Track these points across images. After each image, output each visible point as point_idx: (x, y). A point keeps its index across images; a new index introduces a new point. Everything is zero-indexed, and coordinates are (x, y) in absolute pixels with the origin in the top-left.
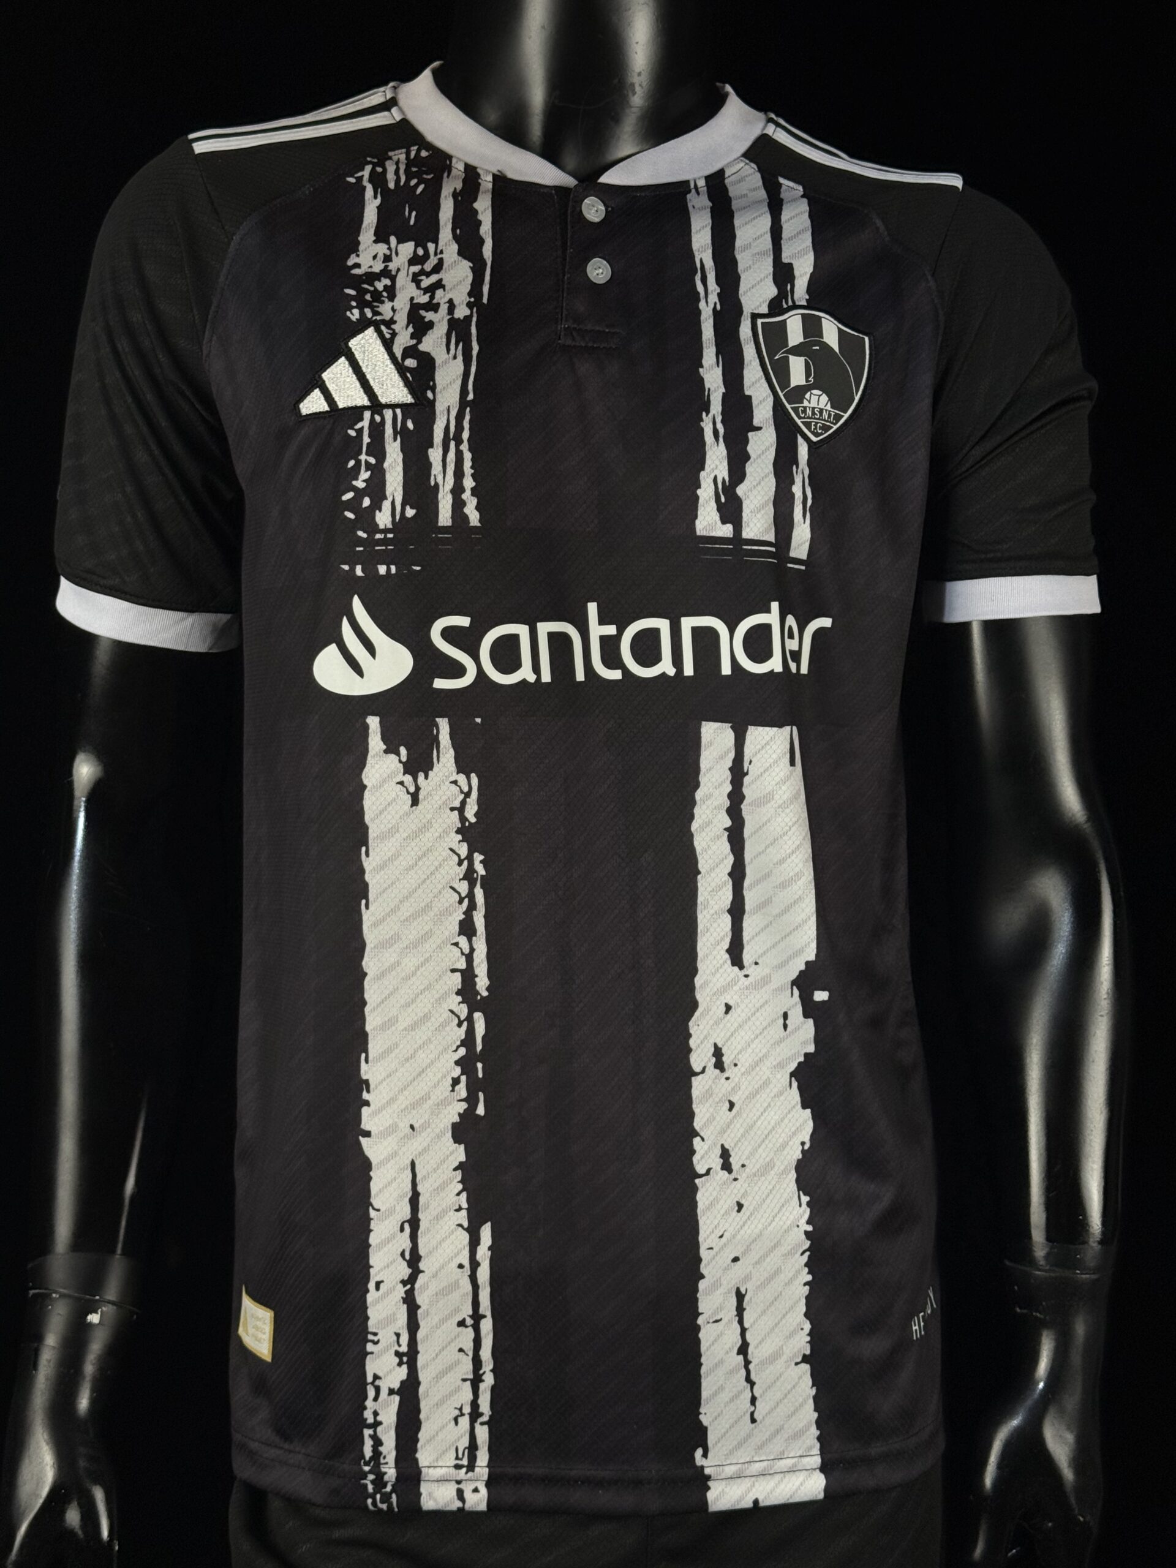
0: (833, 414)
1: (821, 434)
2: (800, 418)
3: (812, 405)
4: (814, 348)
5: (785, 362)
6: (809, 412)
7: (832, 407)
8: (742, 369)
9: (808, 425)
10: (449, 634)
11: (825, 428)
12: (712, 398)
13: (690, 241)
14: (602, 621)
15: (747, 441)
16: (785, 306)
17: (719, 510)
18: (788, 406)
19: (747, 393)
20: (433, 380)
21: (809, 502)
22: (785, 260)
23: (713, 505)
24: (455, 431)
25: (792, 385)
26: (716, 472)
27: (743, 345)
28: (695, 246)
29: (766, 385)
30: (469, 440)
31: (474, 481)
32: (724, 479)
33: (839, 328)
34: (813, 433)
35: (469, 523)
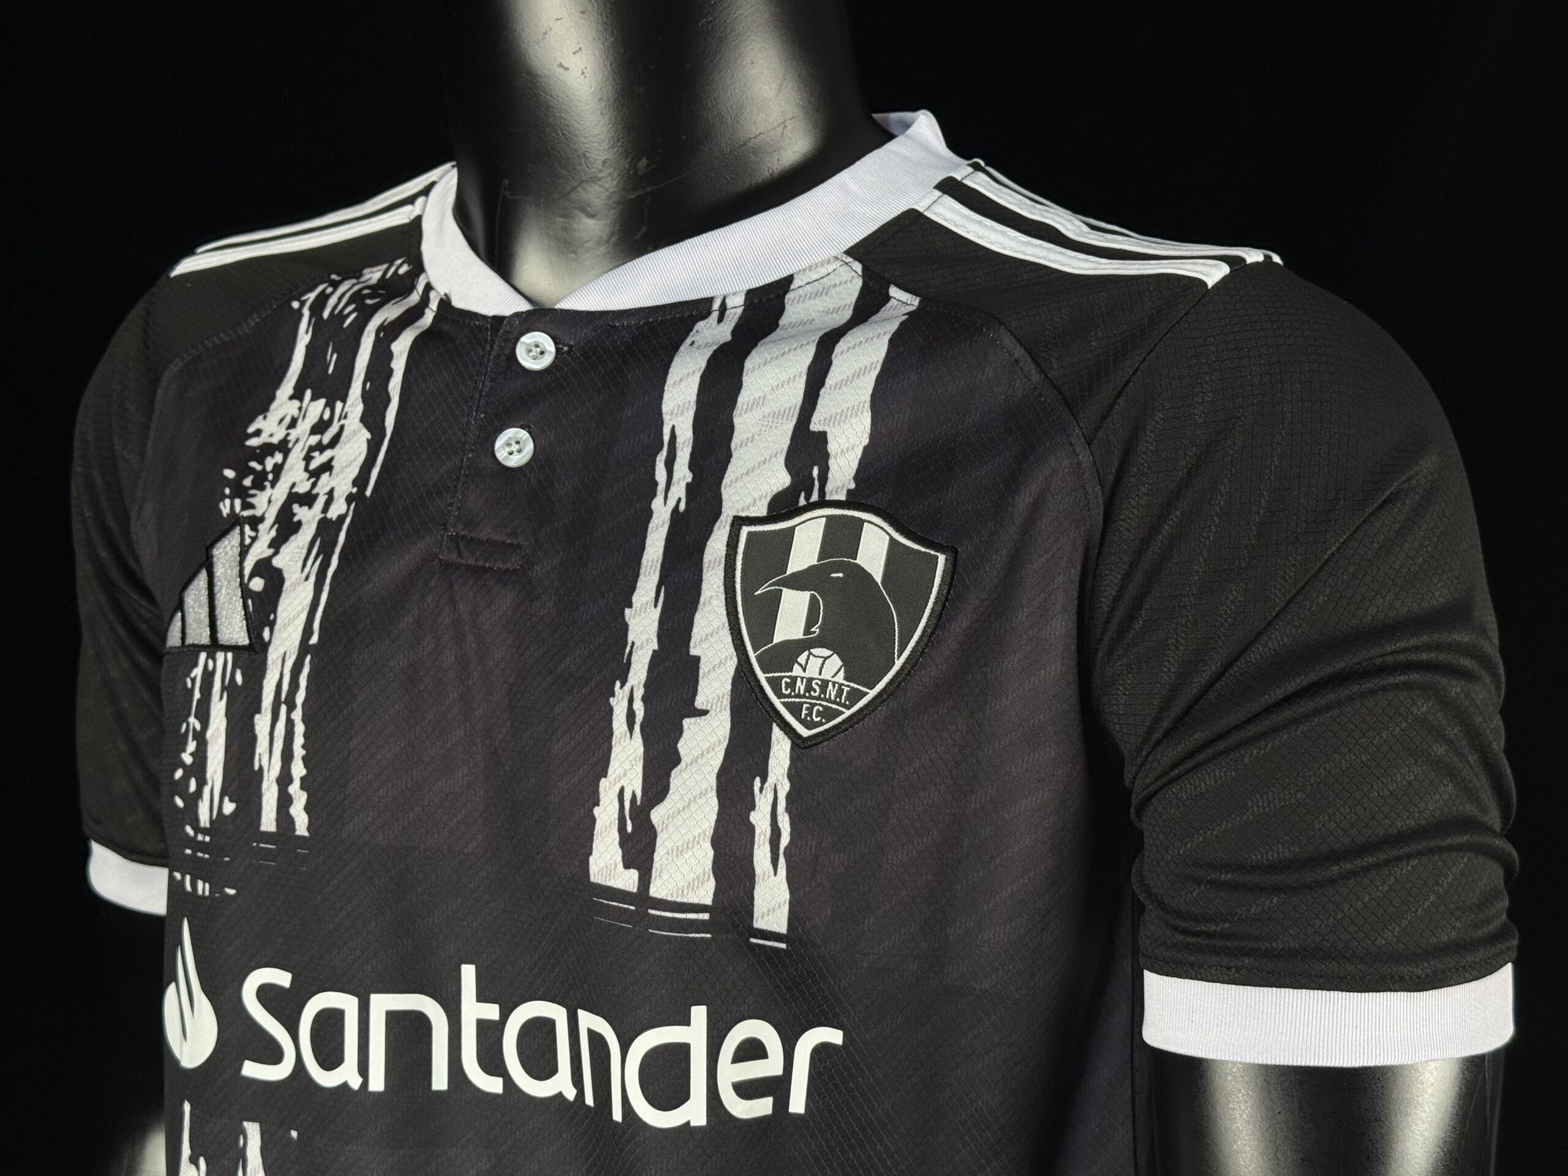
0: (846, 689)
1: (820, 724)
2: (780, 695)
3: (807, 675)
4: (834, 575)
5: (774, 599)
6: (801, 686)
7: (846, 678)
8: (694, 609)
9: (795, 710)
10: (266, 994)
11: (828, 714)
12: (634, 658)
13: (661, 398)
14: (482, 997)
15: (679, 732)
16: (802, 502)
17: (622, 844)
18: (761, 676)
19: (693, 652)
20: (275, 611)
21: (785, 840)
22: (815, 426)
23: (615, 836)
24: (288, 690)
25: (778, 638)
26: (624, 782)
27: (705, 571)
28: (667, 405)
29: (728, 639)
30: (304, 705)
31: (306, 766)
32: (634, 796)
33: (892, 541)
34: (803, 722)
35: (294, 830)
